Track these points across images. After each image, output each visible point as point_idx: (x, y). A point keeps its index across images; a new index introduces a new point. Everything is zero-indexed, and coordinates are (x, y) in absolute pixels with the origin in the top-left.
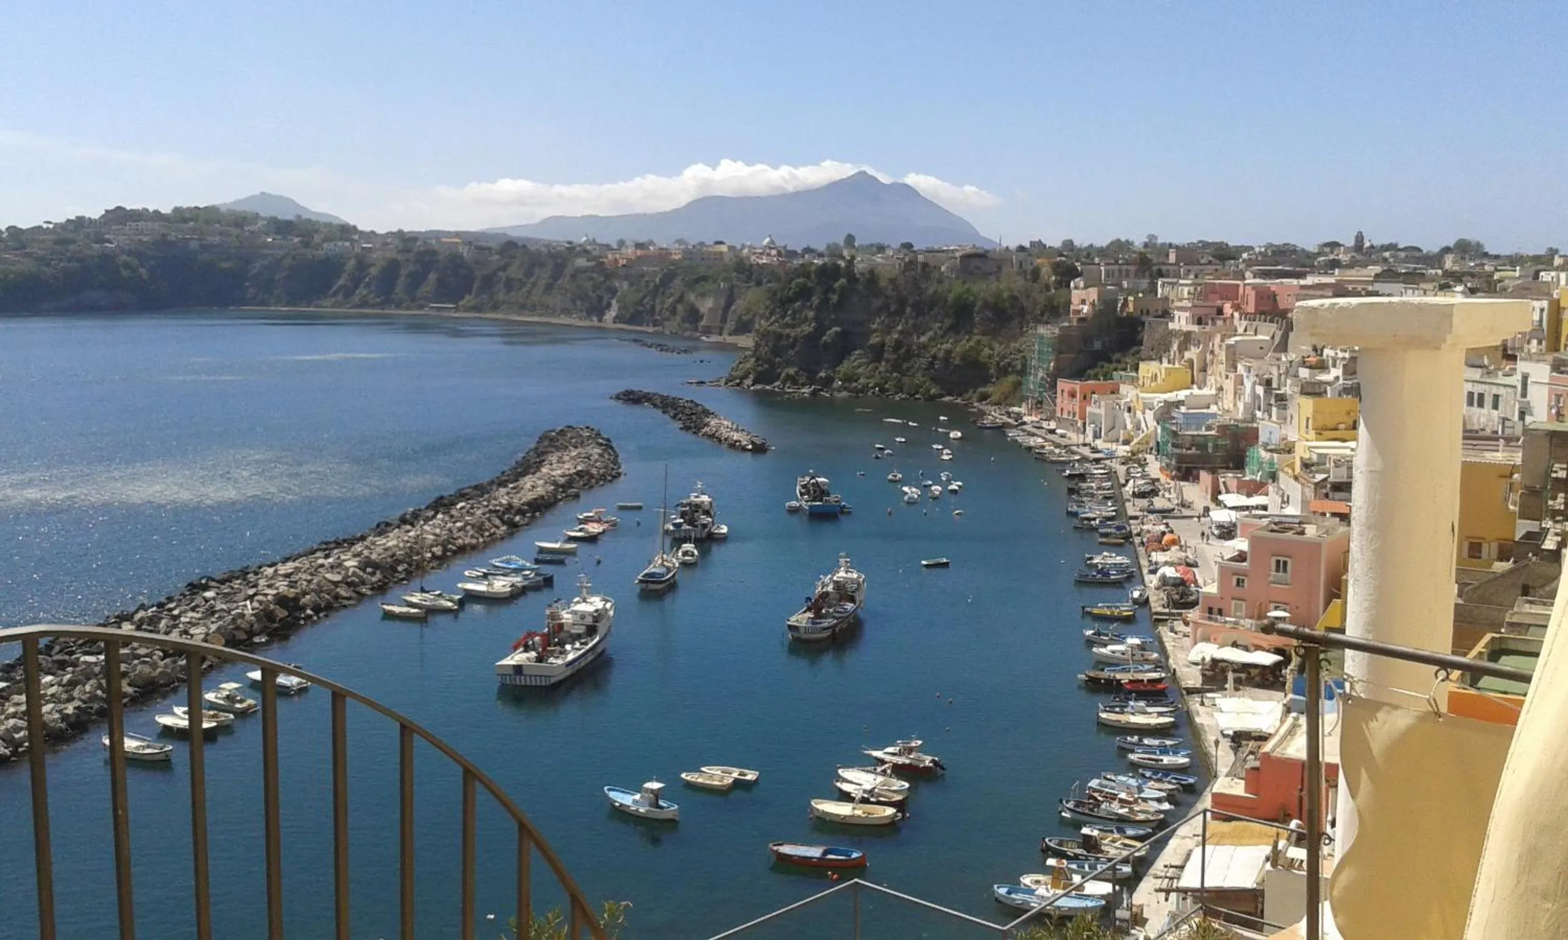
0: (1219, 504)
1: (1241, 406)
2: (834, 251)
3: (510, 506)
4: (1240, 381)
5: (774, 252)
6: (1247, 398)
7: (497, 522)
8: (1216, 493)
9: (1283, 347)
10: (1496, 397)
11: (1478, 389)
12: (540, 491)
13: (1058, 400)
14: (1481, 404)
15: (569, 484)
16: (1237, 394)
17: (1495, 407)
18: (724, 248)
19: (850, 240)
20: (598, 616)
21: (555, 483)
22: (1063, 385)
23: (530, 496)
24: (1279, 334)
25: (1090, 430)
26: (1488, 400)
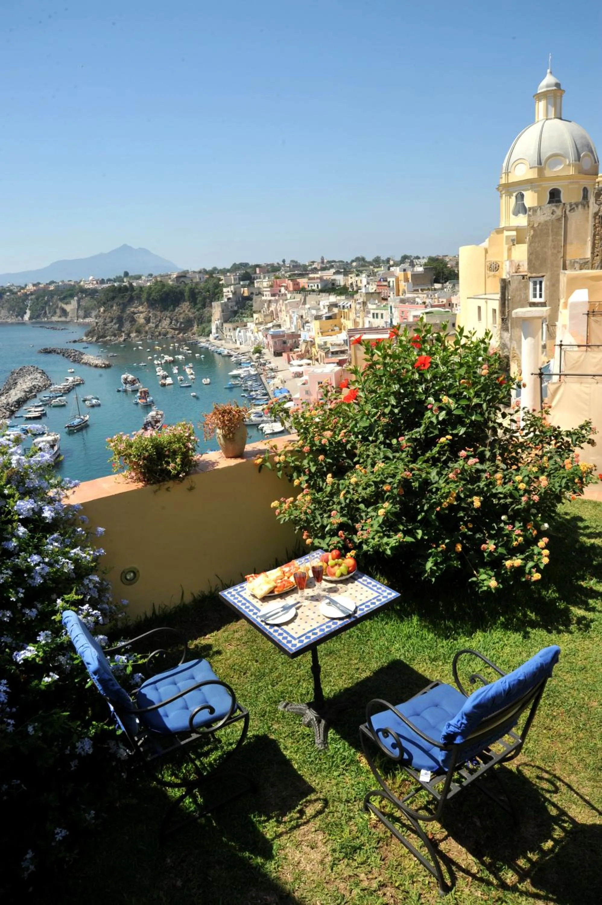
0: (292, 365)
1: (293, 326)
2: (119, 279)
3: (8, 404)
4: (291, 318)
5: (95, 282)
6: (295, 323)
7: (5, 411)
8: (289, 361)
9: (305, 303)
10: (382, 314)
11: (376, 312)
12: (19, 396)
13: (224, 332)
14: (377, 317)
15: (31, 391)
16: (291, 323)
17: (382, 317)
18: (72, 283)
19: (126, 274)
20: (55, 441)
21: (25, 392)
22: (225, 325)
23: (16, 398)
24: (303, 298)
25: (238, 342)
26: (379, 316)
